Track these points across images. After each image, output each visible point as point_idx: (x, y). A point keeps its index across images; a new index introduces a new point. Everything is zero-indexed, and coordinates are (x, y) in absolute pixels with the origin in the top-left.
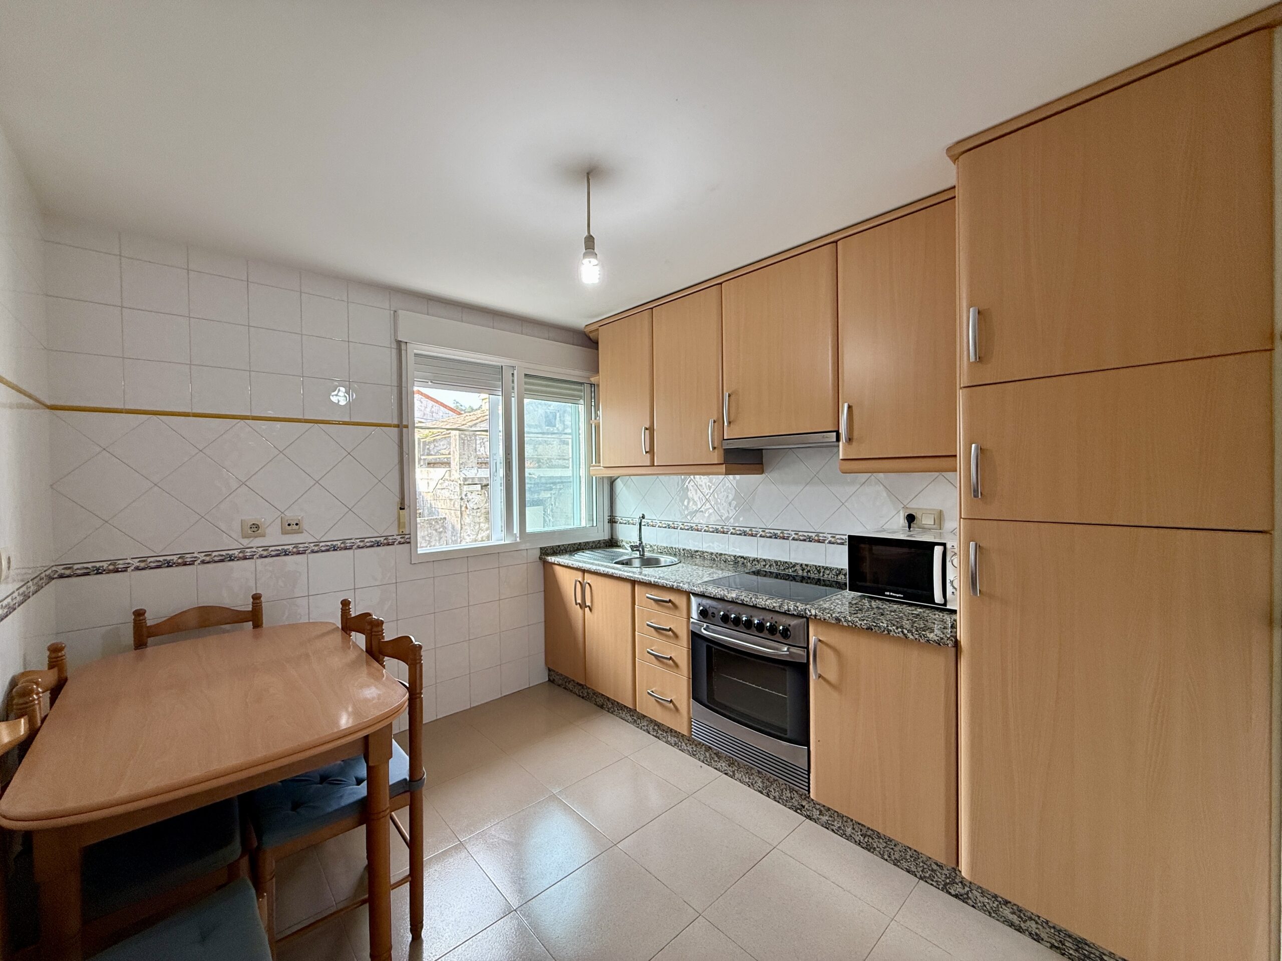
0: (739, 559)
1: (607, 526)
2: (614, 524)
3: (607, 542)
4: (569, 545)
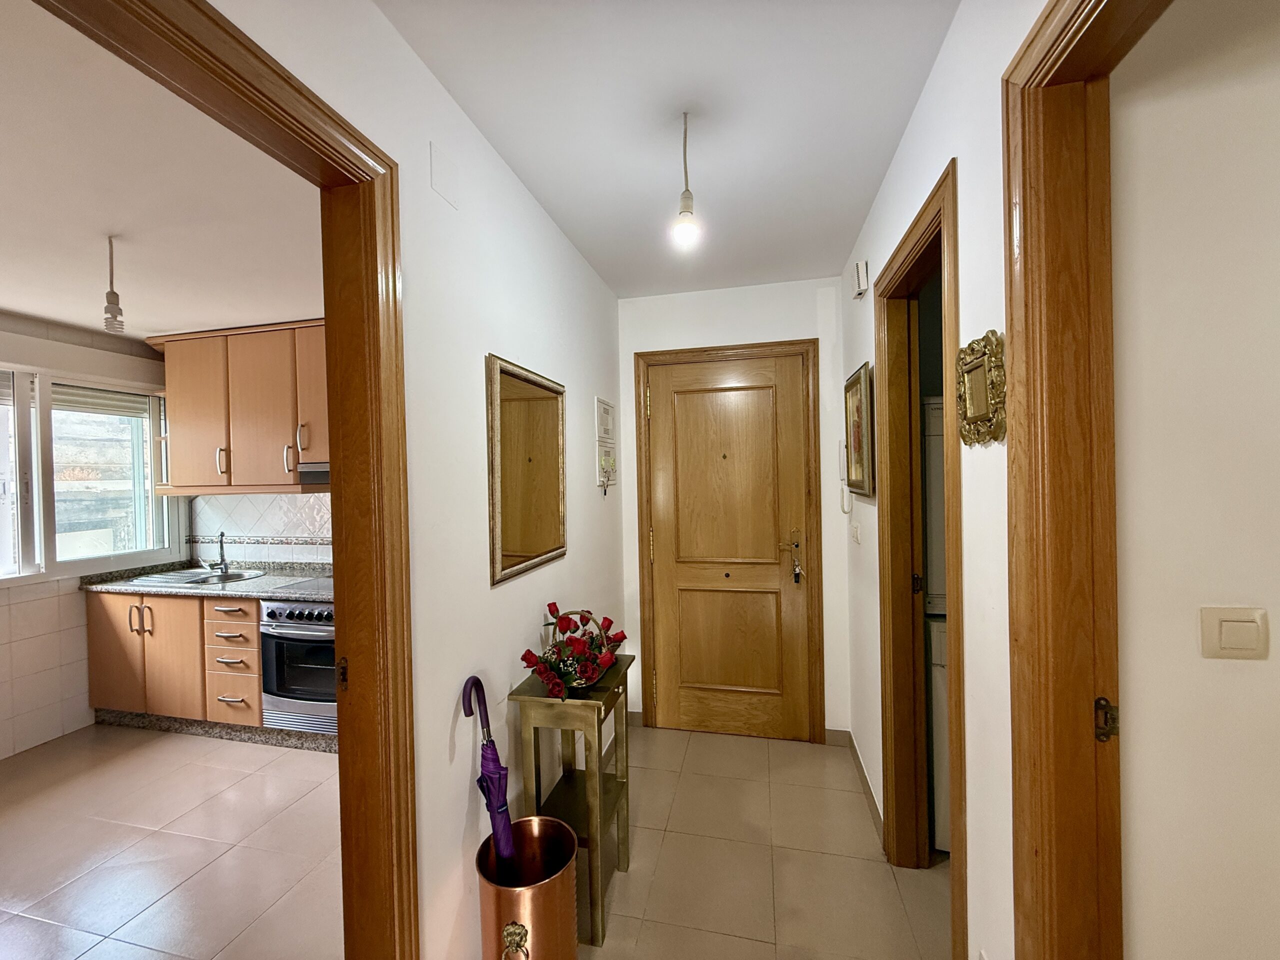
0: (326, 566)
1: (184, 548)
2: (194, 544)
3: (185, 563)
4: (126, 570)
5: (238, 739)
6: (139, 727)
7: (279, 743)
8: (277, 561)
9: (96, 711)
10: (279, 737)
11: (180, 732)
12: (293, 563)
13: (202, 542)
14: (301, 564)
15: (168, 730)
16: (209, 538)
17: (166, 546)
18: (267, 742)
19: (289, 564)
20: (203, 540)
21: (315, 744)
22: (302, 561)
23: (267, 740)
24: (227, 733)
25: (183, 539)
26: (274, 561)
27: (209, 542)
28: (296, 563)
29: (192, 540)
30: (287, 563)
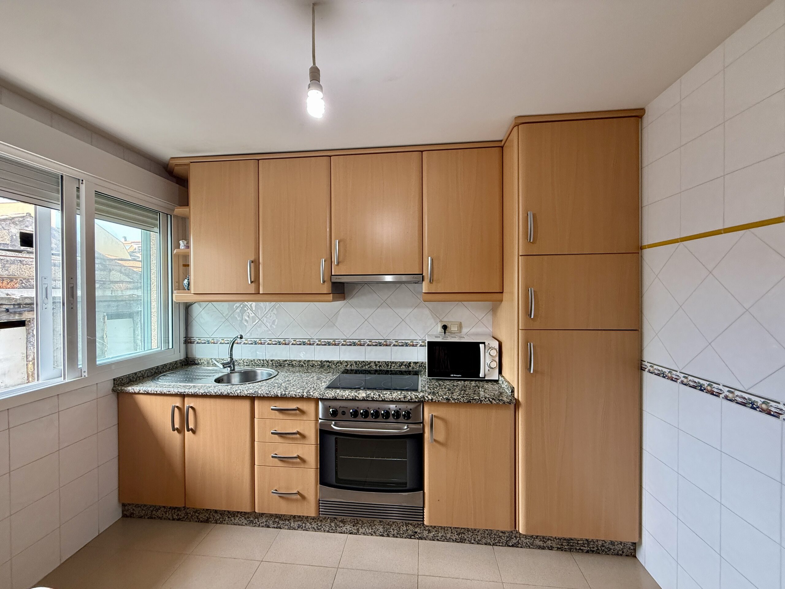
0: (325, 363)
1: (183, 346)
2: (189, 345)
3: (184, 362)
5: (286, 527)
6: (174, 519)
7: (332, 529)
8: (276, 358)
9: (124, 505)
10: (333, 524)
11: (221, 523)
12: (292, 361)
13: (198, 343)
14: (300, 361)
15: (207, 521)
16: (206, 339)
17: (171, 347)
18: (319, 529)
19: (288, 362)
20: (199, 341)
21: (372, 529)
22: (300, 359)
23: (319, 528)
24: (273, 522)
25: (182, 340)
26: (271, 358)
27: (205, 343)
28: (294, 360)
29: (188, 341)
30: (286, 361)
